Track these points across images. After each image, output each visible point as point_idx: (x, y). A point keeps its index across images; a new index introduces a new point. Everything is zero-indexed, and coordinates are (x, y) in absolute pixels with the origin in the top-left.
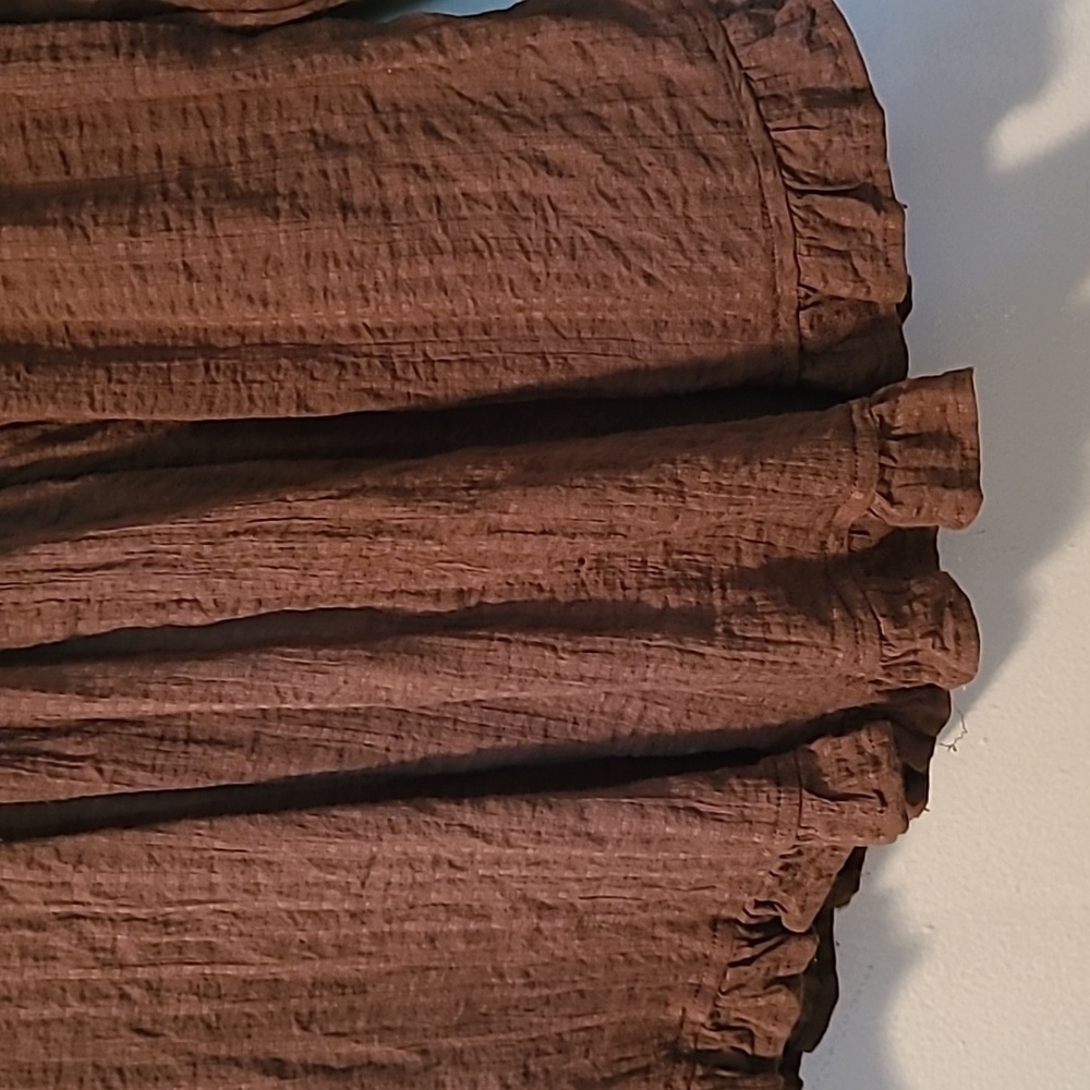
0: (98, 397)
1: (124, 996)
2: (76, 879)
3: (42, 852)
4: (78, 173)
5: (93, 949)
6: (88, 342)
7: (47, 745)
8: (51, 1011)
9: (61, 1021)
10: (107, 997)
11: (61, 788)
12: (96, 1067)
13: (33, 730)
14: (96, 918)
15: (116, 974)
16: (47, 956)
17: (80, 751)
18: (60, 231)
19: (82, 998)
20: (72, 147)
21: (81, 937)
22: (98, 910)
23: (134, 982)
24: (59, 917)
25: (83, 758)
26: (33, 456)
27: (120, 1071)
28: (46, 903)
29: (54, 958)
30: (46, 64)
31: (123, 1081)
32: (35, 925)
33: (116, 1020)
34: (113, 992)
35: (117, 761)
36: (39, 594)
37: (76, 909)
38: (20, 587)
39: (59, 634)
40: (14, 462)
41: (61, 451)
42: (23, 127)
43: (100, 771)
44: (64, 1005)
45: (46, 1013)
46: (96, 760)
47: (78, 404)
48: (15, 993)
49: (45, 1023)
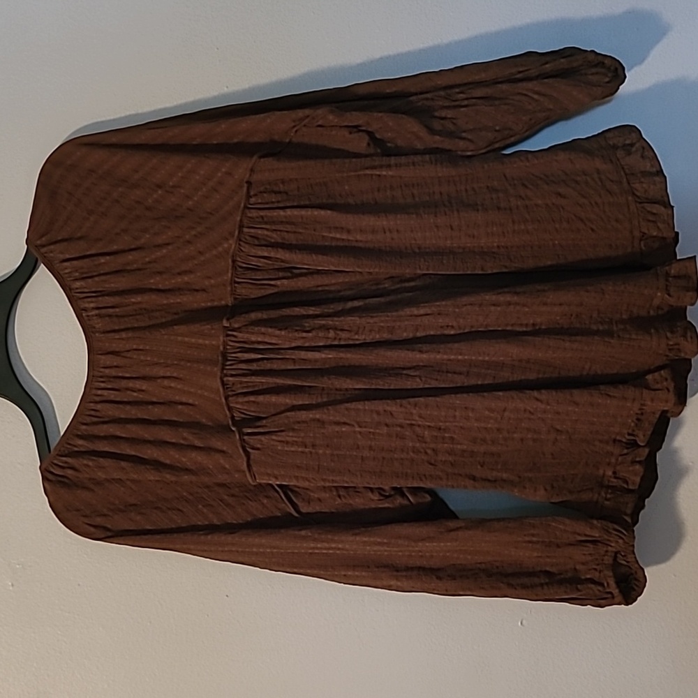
0: (422, 266)
1: (426, 453)
2: (414, 412)
3: (404, 402)
4: (417, 199)
5: (417, 436)
6: (417, 250)
7: (405, 372)
8: (404, 456)
9: (407, 459)
10: (421, 452)
11: (409, 384)
12: (418, 474)
13: (400, 368)
14: (419, 426)
15: (424, 445)
16: (403, 438)
17: (415, 374)
18: (414, 216)
19: (413, 452)
20: (415, 192)
21: (414, 432)
22: (420, 423)
23: (429, 448)
24: (408, 424)
25: (416, 376)
26: (399, 286)
27: (425, 475)
28: (405, 419)
29: (405, 438)
30: (412, 167)
31: (426, 478)
32: (401, 426)
33: (423, 460)
34: (422, 450)
35: (426, 377)
36: (406, 323)
37: (413, 422)
38: (400, 321)
39: (411, 335)
40: (393, 288)
41: (407, 285)
42: (401, 186)
43: (421, 380)
44: (408, 453)
45: (402, 456)
46: (420, 377)
47: (416, 268)
48: (393, 449)
49: (402, 459)
